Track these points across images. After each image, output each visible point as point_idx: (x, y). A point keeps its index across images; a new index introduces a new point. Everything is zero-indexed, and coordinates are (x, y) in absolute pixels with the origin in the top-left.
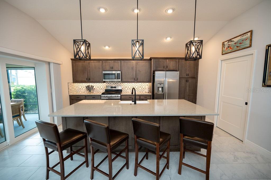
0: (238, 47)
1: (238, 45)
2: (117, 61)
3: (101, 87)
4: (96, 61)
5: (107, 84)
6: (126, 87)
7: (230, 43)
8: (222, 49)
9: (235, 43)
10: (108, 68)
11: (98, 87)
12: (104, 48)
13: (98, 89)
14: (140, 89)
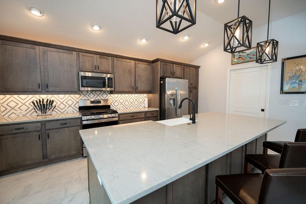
0: (251, 58)
1: (251, 56)
2: (106, 57)
3: (70, 103)
4: (62, 51)
5: (83, 96)
6: (116, 101)
7: (241, 54)
8: (232, 59)
9: (248, 55)
10: (88, 66)
11: (62, 103)
12: (90, 29)
13: (62, 106)
14: (136, 103)
